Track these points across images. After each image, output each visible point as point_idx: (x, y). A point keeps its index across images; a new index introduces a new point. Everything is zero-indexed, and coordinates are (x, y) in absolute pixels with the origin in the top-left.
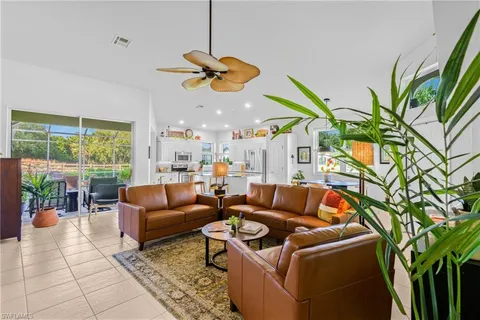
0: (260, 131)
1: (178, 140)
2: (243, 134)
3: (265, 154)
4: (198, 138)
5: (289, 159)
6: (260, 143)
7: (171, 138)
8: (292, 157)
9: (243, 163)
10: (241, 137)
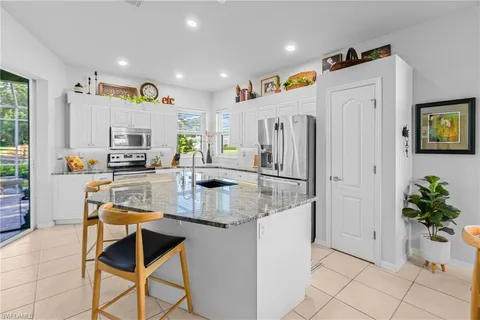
0: (297, 76)
1: (119, 103)
2: (256, 90)
3: (312, 125)
4: (168, 101)
5: (399, 139)
6: (303, 101)
7: (104, 98)
8: (405, 133)
9: (254, 151)
10: (252, 96)
